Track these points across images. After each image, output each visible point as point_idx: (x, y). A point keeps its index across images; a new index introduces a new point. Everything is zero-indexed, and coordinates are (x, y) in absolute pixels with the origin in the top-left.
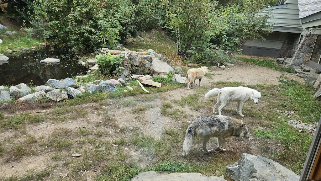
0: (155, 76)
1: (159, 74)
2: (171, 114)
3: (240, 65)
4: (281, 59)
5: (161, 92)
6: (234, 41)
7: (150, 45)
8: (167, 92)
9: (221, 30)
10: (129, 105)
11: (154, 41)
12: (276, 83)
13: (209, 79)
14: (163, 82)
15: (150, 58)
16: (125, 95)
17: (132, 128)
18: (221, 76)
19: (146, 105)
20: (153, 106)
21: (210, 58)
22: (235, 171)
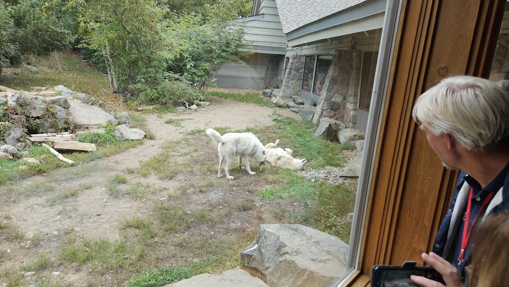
0: (79, 132)
1: (87, 128)
2: (129, 194)
3: (218, 102)
4: (267, 91)
5: (99, 158)
6: (204, 68)
7: (53, 80)
8: (110, 158)
9: (181, 50)
10: (38, 193)
11: (61, 73)
12: (269, 122)
13: (177, 128)
14: (98, 141)
15: (63, 100)
16: (24, 176)
17: (56, 233)
18: (194, 121)
19: (75, 187)
20: (89, 185)
21: (172, 95)
22: (255, 254)
